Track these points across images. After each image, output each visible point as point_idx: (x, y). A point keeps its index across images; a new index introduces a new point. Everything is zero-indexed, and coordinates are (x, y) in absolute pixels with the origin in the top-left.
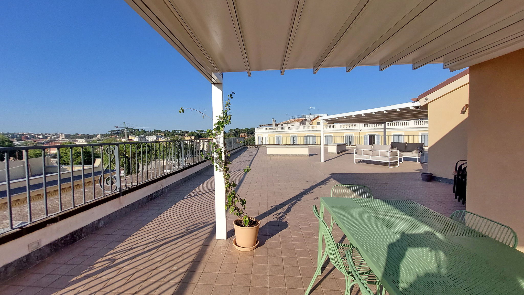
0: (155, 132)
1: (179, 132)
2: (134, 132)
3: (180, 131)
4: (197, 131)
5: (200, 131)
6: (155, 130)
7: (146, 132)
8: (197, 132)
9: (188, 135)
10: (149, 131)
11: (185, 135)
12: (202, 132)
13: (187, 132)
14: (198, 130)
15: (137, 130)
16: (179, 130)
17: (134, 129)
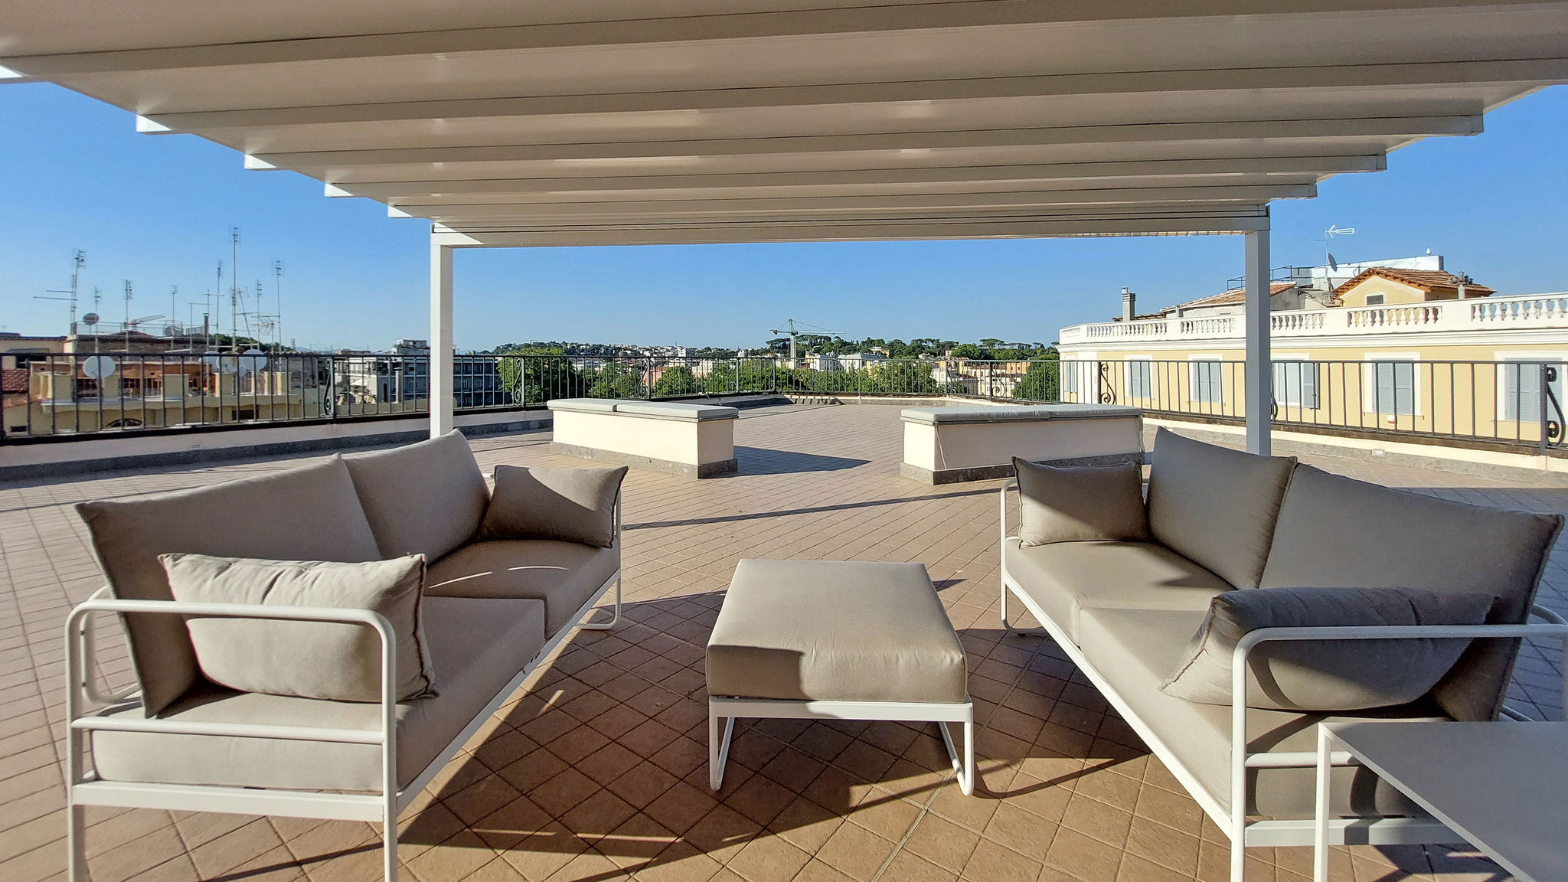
0: (866, 348)
1: (930, 345)
2: (819, 345)
3: (933, 341)
4: (982, 343)
5: (992, 342)
6: (869, 338)
7: (845, 344)
8: (981, 346)
9: (952, 353)
10: (855, 343)
11: (947, 354)
12: (997, 347)
13: (951, 345)
14: (984, 340)
15: (825, 338)
16: (929, 340)
17: (821, 338)
